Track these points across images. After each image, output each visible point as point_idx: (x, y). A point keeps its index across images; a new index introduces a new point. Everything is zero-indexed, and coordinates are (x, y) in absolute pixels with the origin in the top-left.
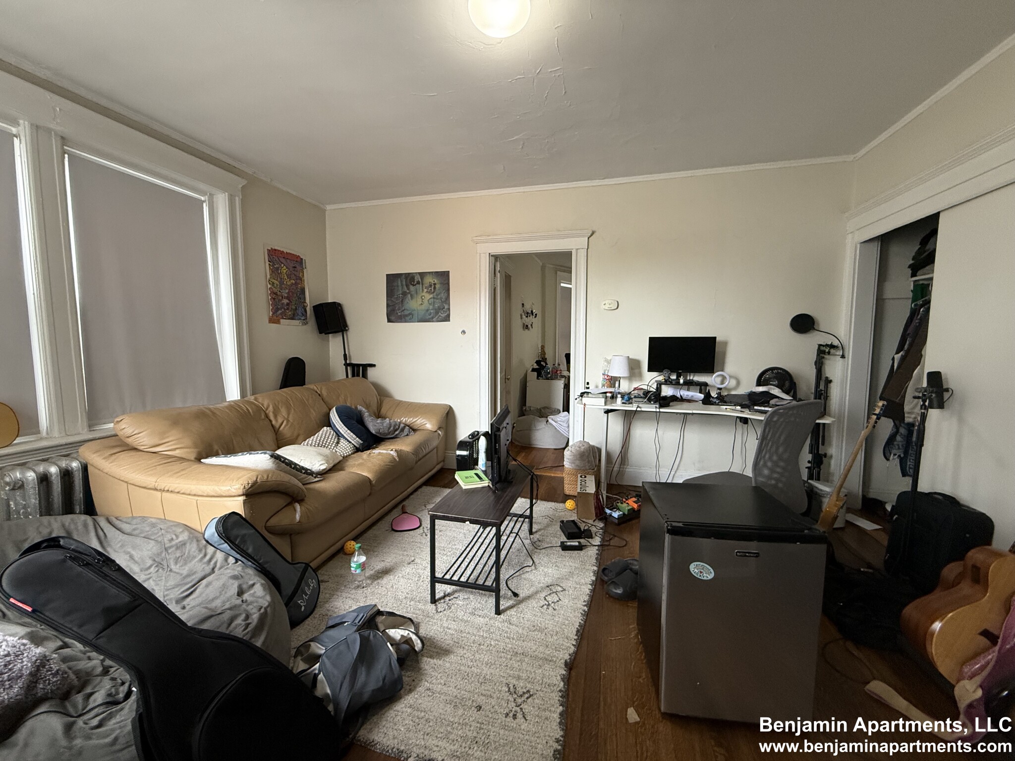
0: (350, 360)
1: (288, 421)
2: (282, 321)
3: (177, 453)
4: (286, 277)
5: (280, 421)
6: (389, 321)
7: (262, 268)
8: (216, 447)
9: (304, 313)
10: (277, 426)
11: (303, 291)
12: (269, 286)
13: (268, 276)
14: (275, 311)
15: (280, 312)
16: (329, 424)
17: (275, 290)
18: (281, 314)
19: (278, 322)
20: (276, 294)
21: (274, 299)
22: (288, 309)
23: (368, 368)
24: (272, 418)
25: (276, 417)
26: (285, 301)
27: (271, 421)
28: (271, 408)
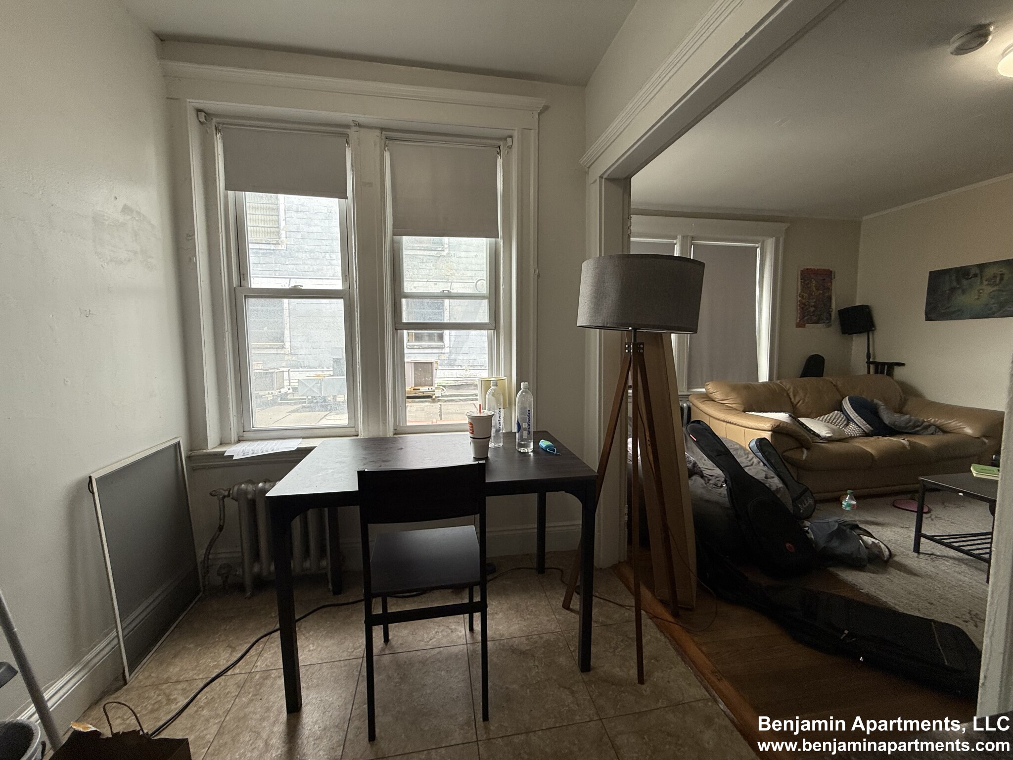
0: (874, 358)
1: (804, 400)
2: (807, 325)
3: (733, 406)
4: (814, 289)
5: (798, 399)
6: (928, 319)
7: (795, 284)
8: (754, 407)
9: (829, 317)
10: (795, 403)
11: (830, 298)
12: (799, 299)
13: (799, 291)
14: (802, 317)
15: (806, 318)
16: (841, 409)
17: (804, 301)
18: (807, 319)
19: (804, 326)
20: (804, 304)
21: (803, 308)
22: (813, 315)
23: (895, 367)
24: (792, 396)
25: (794, 396)
26: (812, 309)
27: (791, 399)
28: (791, 390)
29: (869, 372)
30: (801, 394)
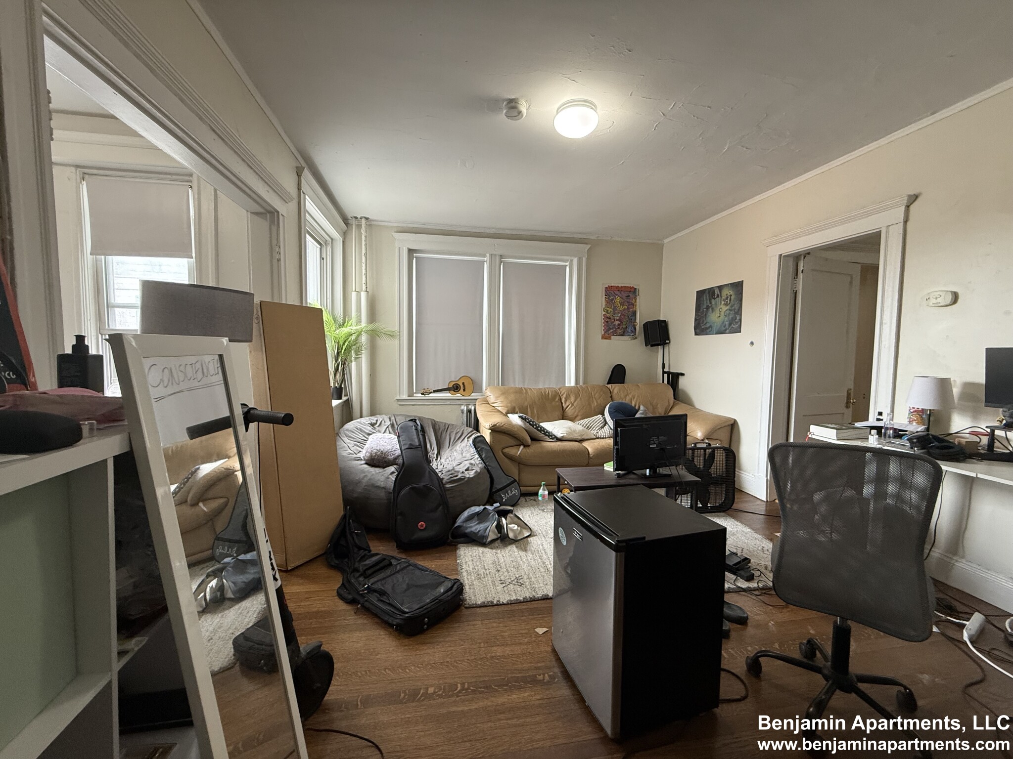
1: (573, 405)
2: (612, 337)
3: (499, 408)
4: (619, 305)
5: (567, 404)
6: (696, 334)
7: (599, 301)
9: (633, 330)
11: (635, 313)
12: (604, 313)
13: (604, 306)
14: (607, 330)
15: (612, 331)
17: (608, 315)
18: (612, 332)
19: (609, 338)
20: (609, 318)
21: (607, 322)
22: (619, 328)
23: (680, 377)
24: (563, 402)
26: (617, 323)
29: (663, 382)
30: (572, 399)
